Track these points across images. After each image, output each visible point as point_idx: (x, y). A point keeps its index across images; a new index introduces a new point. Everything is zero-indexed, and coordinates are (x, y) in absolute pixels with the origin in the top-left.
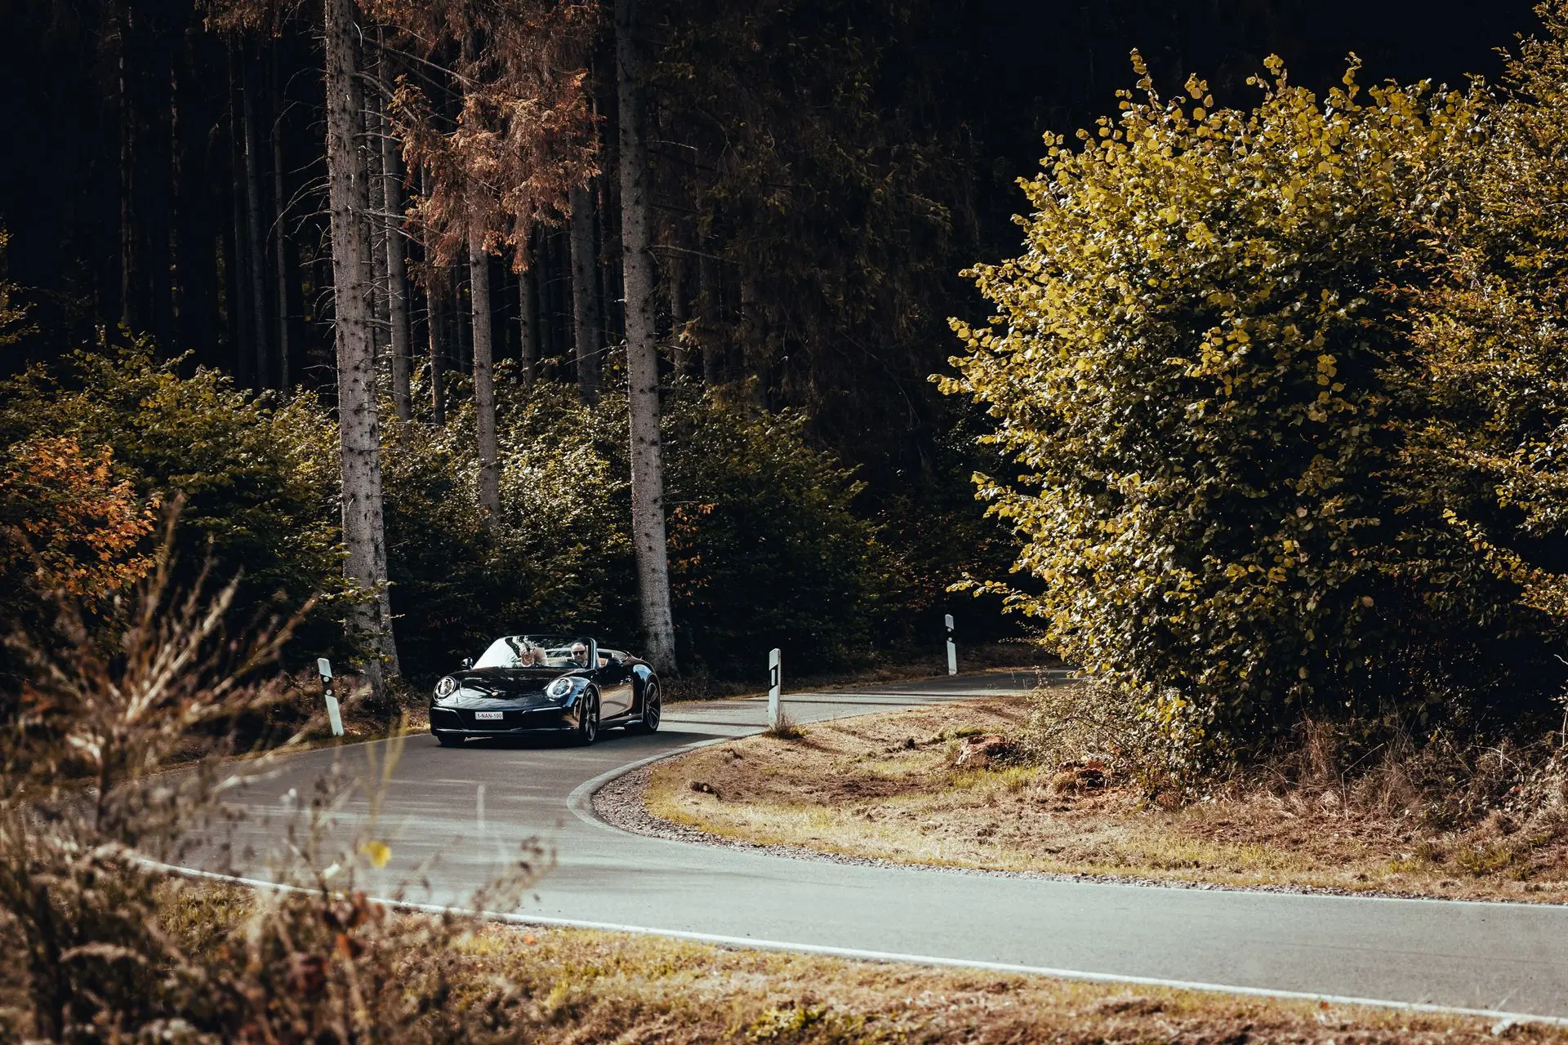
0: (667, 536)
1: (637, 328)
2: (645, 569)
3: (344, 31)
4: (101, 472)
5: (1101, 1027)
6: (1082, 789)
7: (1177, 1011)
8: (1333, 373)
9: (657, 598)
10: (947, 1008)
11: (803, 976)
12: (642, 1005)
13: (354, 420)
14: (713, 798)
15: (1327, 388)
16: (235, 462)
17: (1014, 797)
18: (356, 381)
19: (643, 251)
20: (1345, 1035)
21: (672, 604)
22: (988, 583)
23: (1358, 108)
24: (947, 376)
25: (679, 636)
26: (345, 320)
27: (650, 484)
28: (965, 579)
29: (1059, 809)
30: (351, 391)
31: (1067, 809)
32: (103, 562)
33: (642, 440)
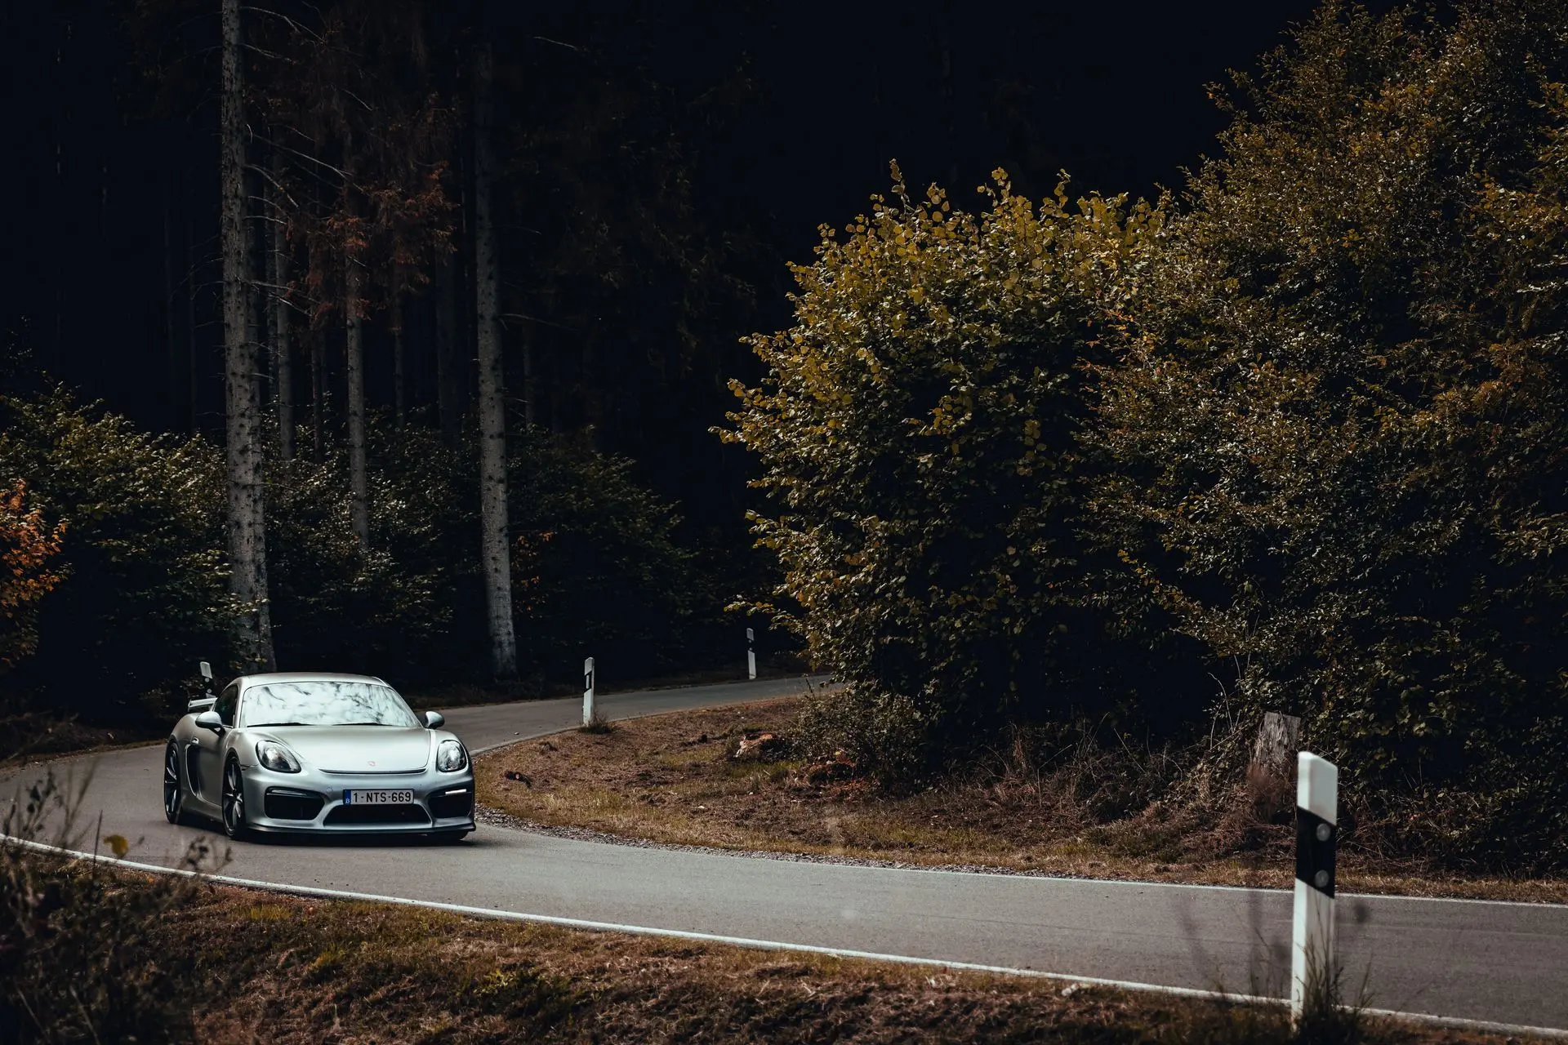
0: (511, 560)
1: (489, 386)
2: (492, 588)
3: (238, 129)
4: (15, 502)
5: (754, 988)
6: (832, 778)
7: (821, 975)
8: (1037, 435)
9: (501, 612)
10: (638, 970)
11: (530, 943)
12: (392, 966)
13: (239, 459)
14: (523, 785)
15: (1032, 448)
16: (134, 494)
17: (774, 786)
18: (242, 426)
19: (494, 319)
20: (943, 996)
21: (514, 618)
22: (758, 603)
23: (1066, 216)
24: (723, 428)
25: (519, 644)
26: (234, 374)
27: (496, 515)
28: (738, 600)
29: (810, 797)
30: (238, 434)
31: (818, 797)
32: (15, 577)
33: (491, 478)
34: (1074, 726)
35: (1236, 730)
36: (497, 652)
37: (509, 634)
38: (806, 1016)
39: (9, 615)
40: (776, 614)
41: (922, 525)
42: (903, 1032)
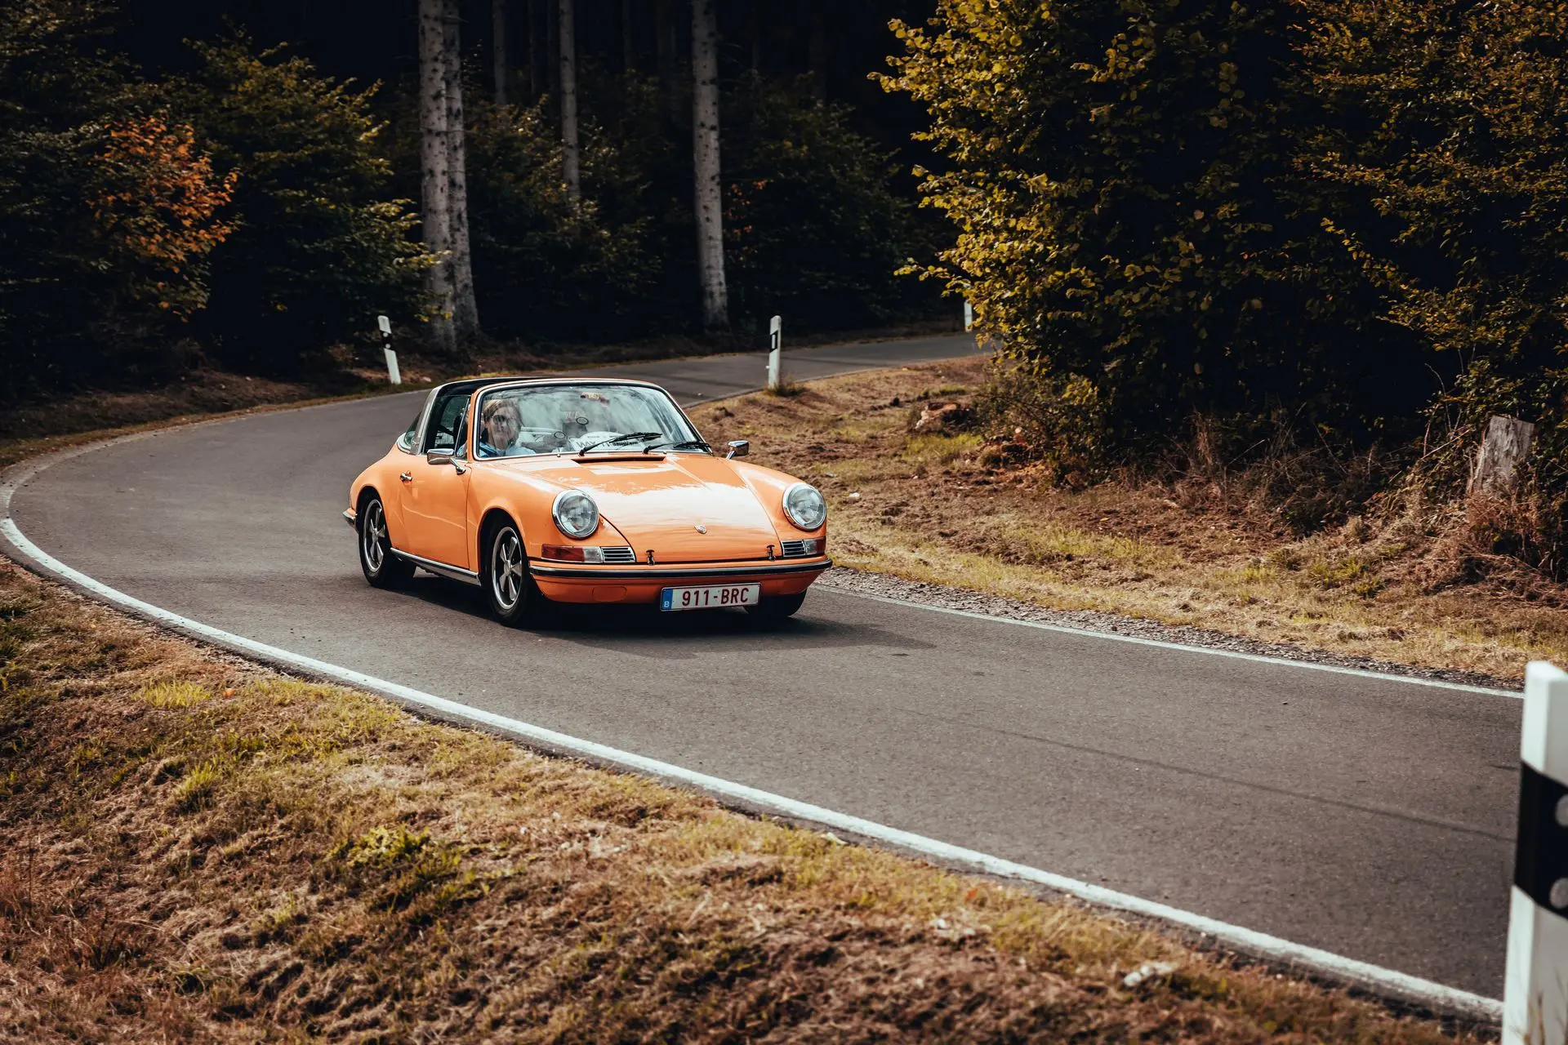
0: (723, 209)
1: (702, 31)
2: (703, 236)
4: (182, 150)
5: (687, 907)
6: (1006, 461)
8: (1234, 80)
9: (713, 262)
10: (558, 843)
12: (269, 799)
13: (432, 105)
15: (1227, 96)
16: (313, 142)
17: (943, 469)
18: (435, 71)
21: (726, 268)
22: (931, 268)
24: (885, 75)
25: (731, 294)
26: (426, 17)
27: (709, 163)
28: (910, 264)
29: (978, 483)
30: (431, 79)
31: (988, 483)
32: (186, 228)
33: (703, 125)
34: (1268, 417)
35: (1455, 436)
36: (708, 302)
37: (720, 284)
38: (745, 973)
39: (177, 270)
40: (950, 280)
41: (1098, 184)
42: (870, 1031)
